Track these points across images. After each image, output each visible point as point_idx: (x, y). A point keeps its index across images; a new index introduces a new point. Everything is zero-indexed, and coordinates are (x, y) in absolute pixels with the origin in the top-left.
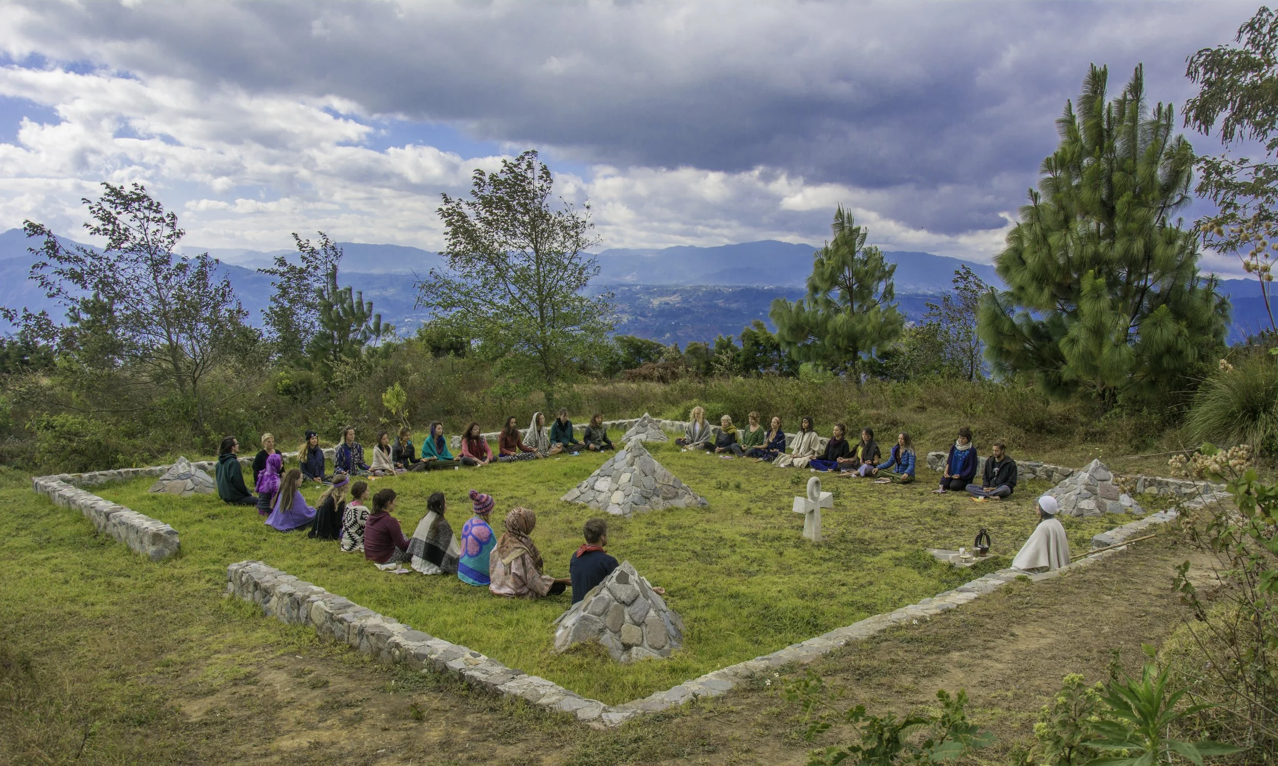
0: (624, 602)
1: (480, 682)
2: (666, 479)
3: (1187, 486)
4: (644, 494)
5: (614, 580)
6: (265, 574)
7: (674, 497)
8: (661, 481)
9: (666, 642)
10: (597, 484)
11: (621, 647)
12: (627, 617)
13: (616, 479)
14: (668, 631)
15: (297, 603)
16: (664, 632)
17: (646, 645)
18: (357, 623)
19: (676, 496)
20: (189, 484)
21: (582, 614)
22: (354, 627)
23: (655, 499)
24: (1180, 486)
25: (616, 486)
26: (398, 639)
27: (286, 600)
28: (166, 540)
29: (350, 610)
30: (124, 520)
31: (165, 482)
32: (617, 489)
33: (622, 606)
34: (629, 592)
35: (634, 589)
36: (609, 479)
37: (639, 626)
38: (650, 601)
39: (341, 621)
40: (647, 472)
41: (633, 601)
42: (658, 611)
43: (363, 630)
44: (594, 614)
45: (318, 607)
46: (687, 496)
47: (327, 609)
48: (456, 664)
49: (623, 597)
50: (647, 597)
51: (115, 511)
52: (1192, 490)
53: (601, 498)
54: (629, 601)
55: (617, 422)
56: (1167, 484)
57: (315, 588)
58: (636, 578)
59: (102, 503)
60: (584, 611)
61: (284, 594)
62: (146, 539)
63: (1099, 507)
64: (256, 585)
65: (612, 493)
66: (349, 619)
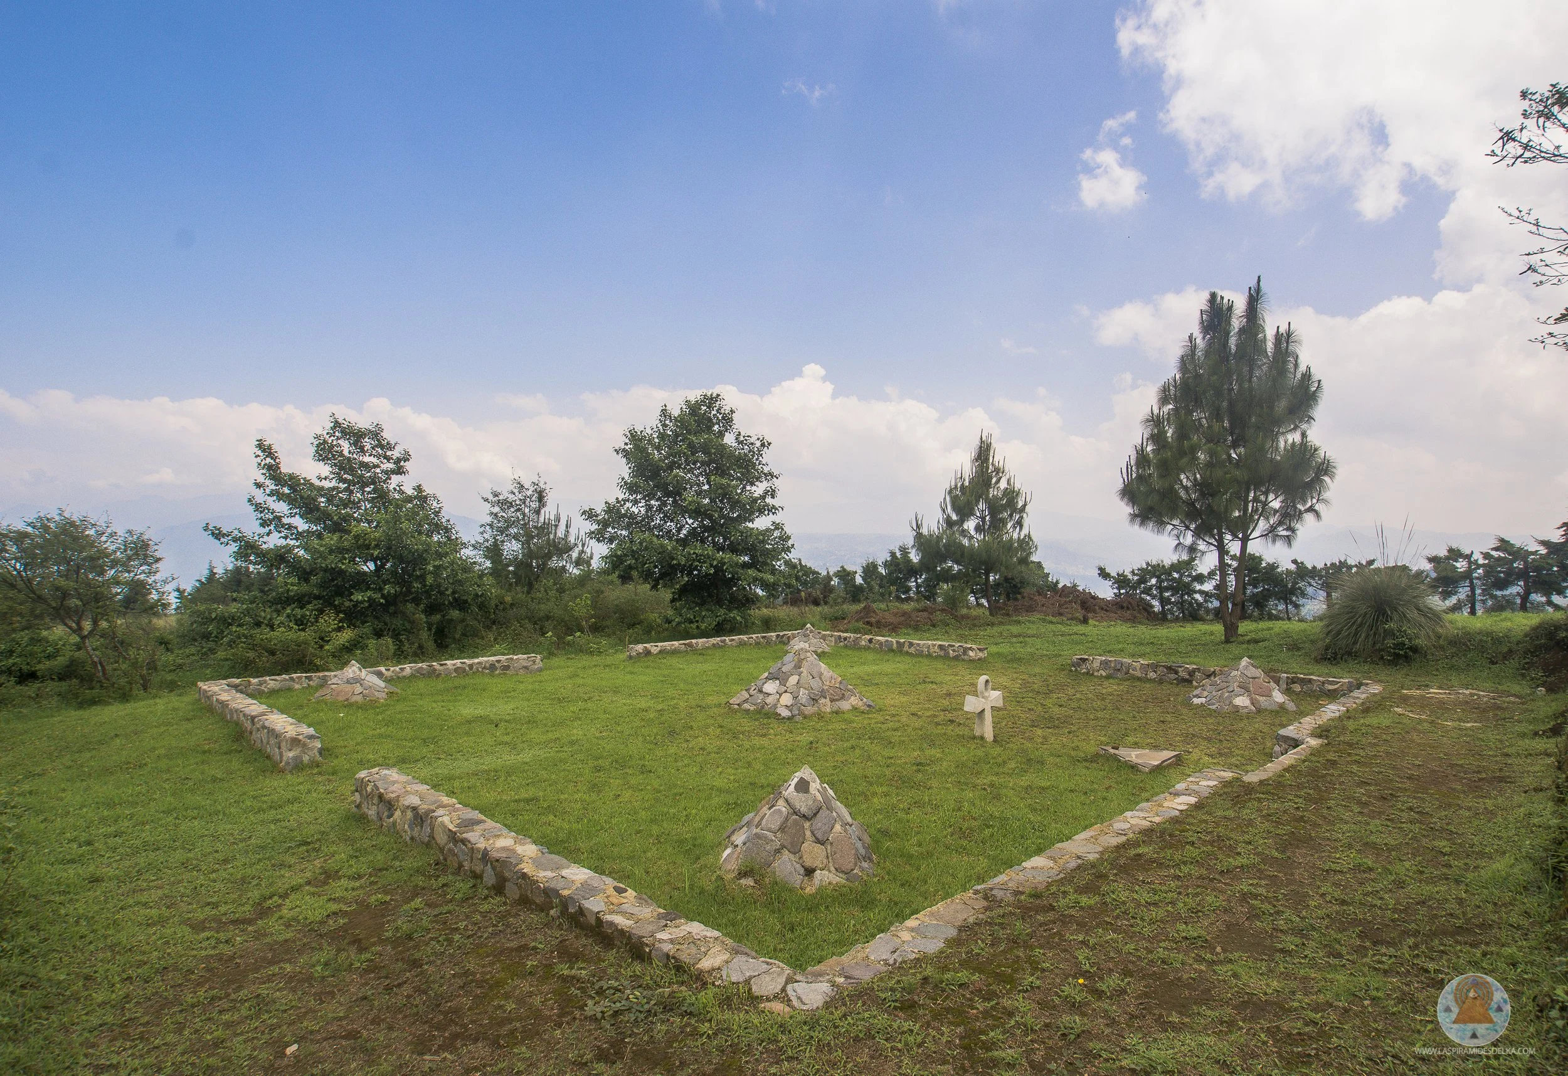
0: (804, 816)
1: (622, 932)
2: (833, 681)
3: (1332, 683)
4: (812, 696)
5: (792, 788)
6: (394, 782)
7: (842, 698)
8: (828, 683)
9: (856, 864)
10: (766, 686)
11: (802, 871)
12: (808, 833)
13: (783, 683)
14: (857, 850)
15: (420, 818)
16: (853, 852)
17: (832, 869)
18: (482, 845)
19: (843, 697)
20: (358, 689)
21: (755, 831)
22: (478, 850)
23: (822, 701)
24: (1323, 683)
25: (783, 689)
26: (527, 868)
27: (409, 814)
28: (305, 745)
29: (478, 828)
30: (267, 724)
31: (333, 686)
32: (786, 692)
33: (802, 821)
34: (810, 803)
35: (815, 800)
36: (778, 682)
37: (822, 844)
38: (834, 814)
39: (464, 841)
40: (815, 675)
41: (815, 815)
42: (845, 824)
43: (487, 854)
44: (769, 830)
45: (442, 823)
46: (853, 698)
47: (451, 827)
48: (593, 905)
49: (804, 810)
50: (830, 809)
51: (263, 714)
52: (1336, 686)
53: (769, 700)
54: (810, 814)
55: (781, 634)
56: (1310, 681)
57: (445, 800)
58: (819, 787)
59: (254, 707)
60: (757, 827)
61: (408, 807)
62: (283, 744)
63: (1252, 704)
64: (381, 796)
65: (780, 695)
66: (473, 840)
